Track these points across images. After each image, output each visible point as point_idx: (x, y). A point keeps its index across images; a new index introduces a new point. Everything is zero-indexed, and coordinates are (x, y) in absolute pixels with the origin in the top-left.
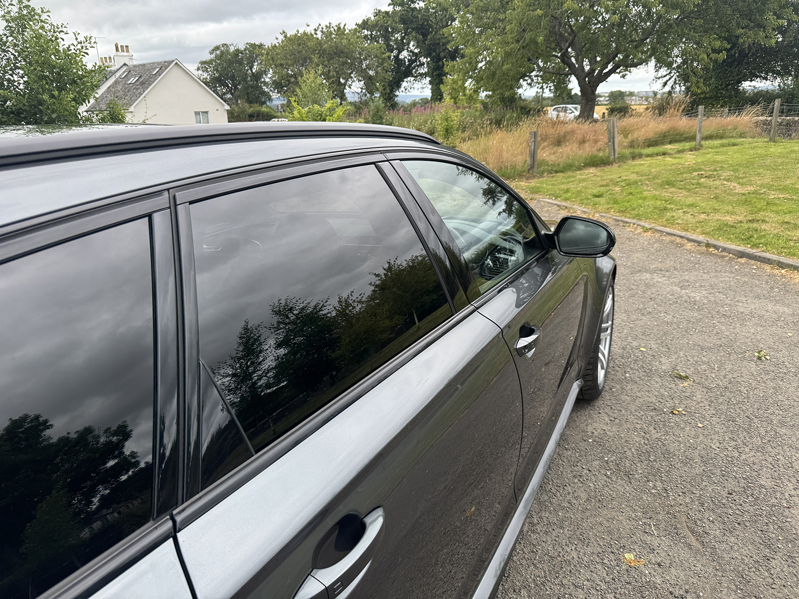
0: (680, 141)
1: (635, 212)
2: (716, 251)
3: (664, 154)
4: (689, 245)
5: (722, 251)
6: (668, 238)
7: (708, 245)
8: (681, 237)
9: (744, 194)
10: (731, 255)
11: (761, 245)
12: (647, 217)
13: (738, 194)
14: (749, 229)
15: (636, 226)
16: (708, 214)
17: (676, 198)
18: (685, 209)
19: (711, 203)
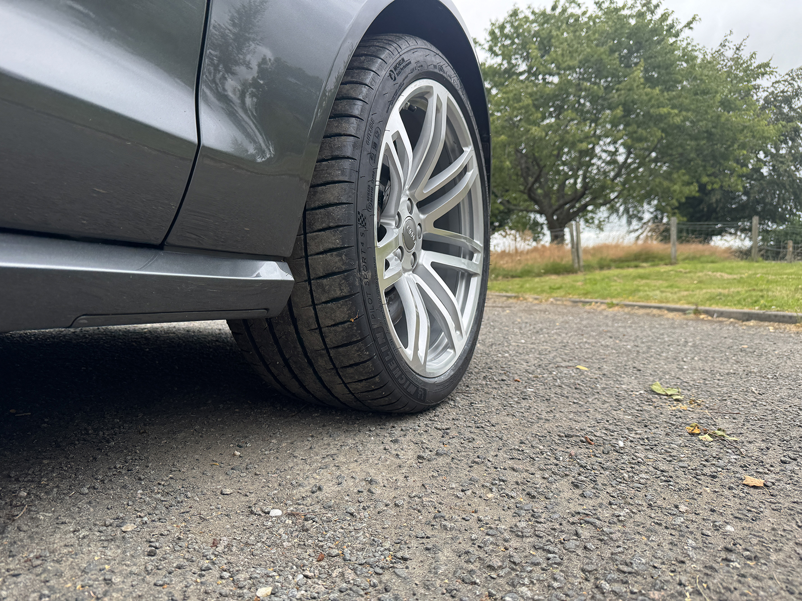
1: (599, 294)
2: (710, 318)
4: (671, 315)
5: (717, 317)
6: (642, 311)
7: (697, 312)
8: (659, 308)
9: (735, 279)
10: (732, 320)
11: (773, 307)
12: (613, 297)
13: (728, 279)
14: (751, 296)
15: (599, 304)
16: (693, 291)
18: (662, 290)
19: (695, 285)
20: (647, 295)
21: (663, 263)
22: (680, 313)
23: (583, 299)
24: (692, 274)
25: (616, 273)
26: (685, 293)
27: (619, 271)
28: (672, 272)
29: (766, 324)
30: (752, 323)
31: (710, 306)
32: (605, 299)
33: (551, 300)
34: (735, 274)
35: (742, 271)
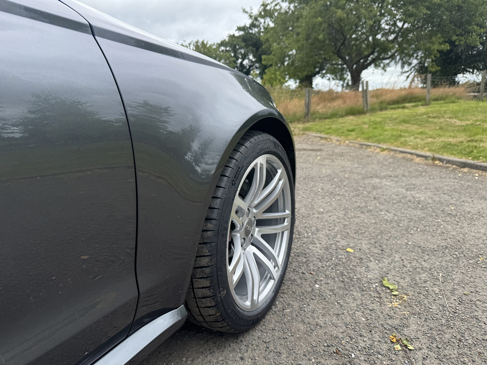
2: (441, 163)
4: (418, 160)
6: (401, 155)
7: (434, 159)
8: (411, 154)
9: (463, 126)
10: (454, 166)
11: (481, 158)
12: (385, 142)
13: (458, 126)
14: (469, 146)
15: (375, 148)
16: (434, 138)
17: (409, 129)
18: (416, 136)
19: (436, 132)
20: (406, 141)
21: (420, 103)
22: (423, 159)
23: (366, 143)
24: (436, 120)
25: (389, 116)
26: (430, 140)
27: (392, 111)
28: (425, 116)
29: (475, 171)
30: (466, 170)
31: (442, 154)
32: (380, 143)
33: (347, 142)
34: (464, 121)
35: (469, 117)
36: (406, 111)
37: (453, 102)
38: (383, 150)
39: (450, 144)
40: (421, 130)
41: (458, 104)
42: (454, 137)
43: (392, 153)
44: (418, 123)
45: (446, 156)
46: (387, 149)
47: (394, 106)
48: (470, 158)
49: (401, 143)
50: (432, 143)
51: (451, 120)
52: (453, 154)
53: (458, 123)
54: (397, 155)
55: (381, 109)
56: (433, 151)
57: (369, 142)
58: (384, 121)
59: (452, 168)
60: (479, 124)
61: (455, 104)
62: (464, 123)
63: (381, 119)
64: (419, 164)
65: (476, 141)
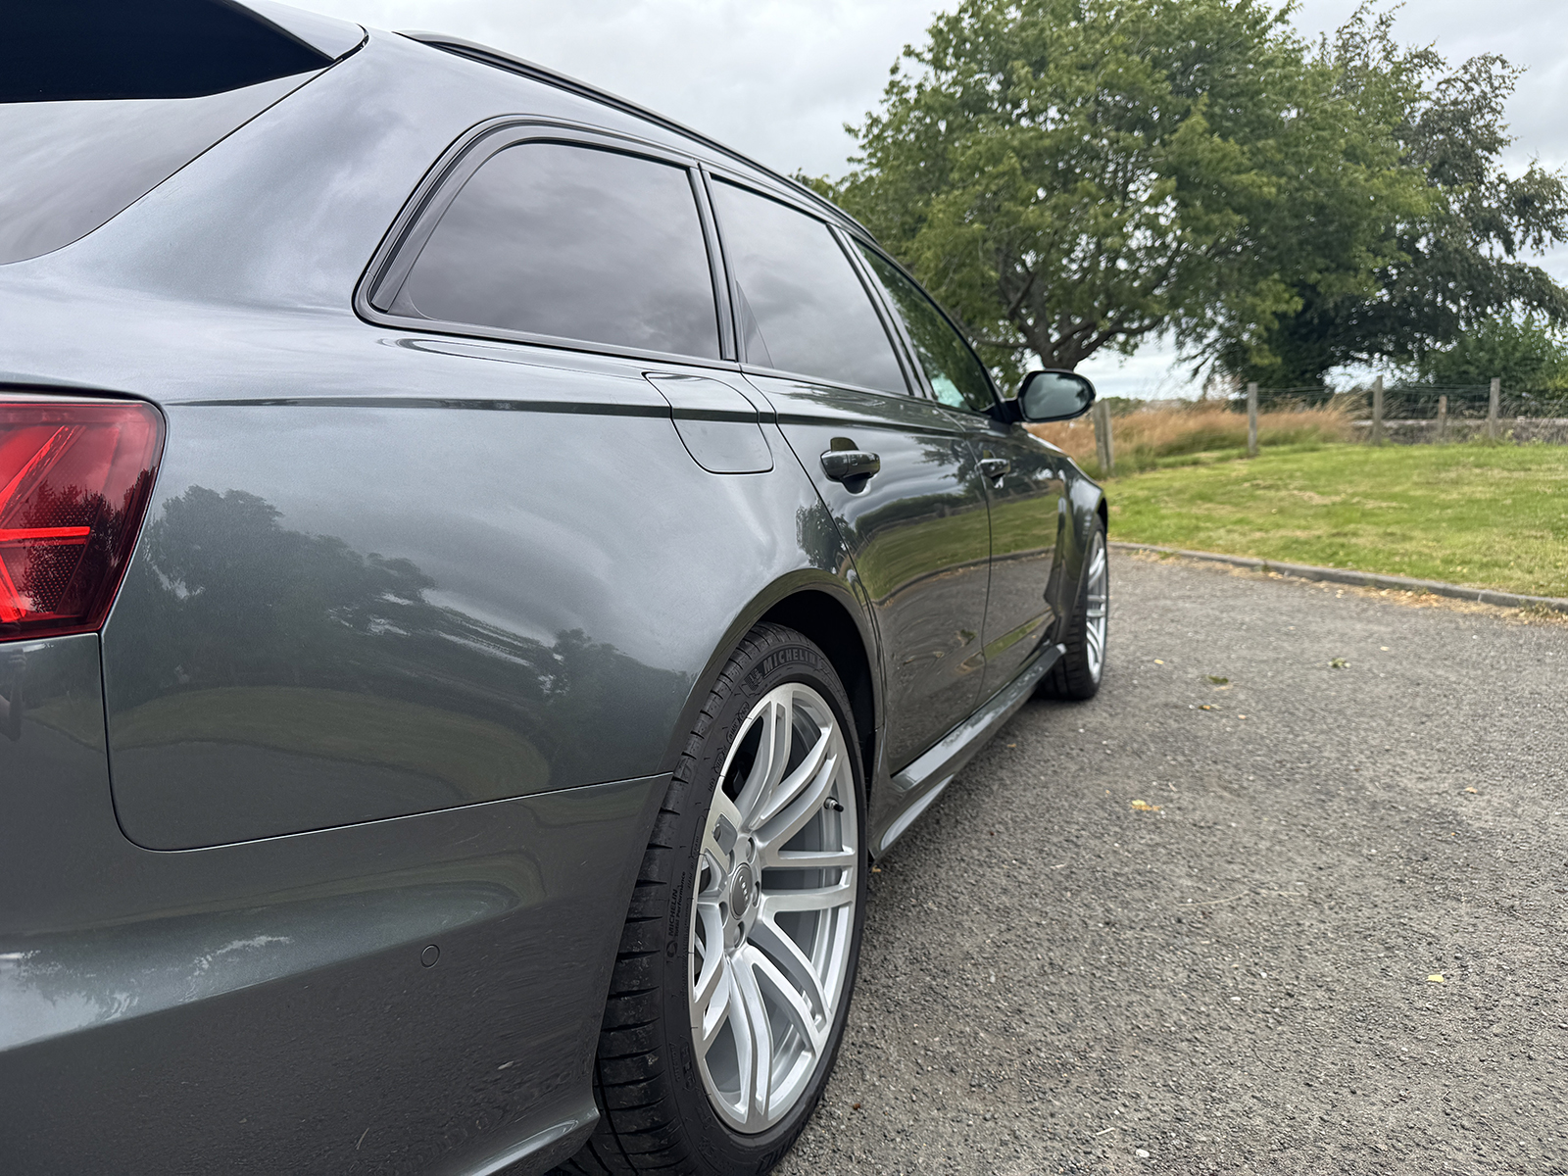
0: (1222, 448)
1: (1148, 534)
2: (1280, 577)
3: (1195, 463)
4: (1237, 572)
6: (1202, 565)
7: (1267, 568)
8: (1223, 561)
9: (1325, 506)
10: (1303, 580)
11: (1349, 563)
12: (1166, 541)
13: (1317, 506)
15: (1148, 552)
16: (1267, 531)
17: (1214, 514)
18: (1229, 527)
19: (1272, 519)
20: (1210, 537)
21: (1235, 452)
22: (1247, 569)
23: (1126, 544)
24: (1272, 493)
25: (1163, 483)
26: (1258, 535)
27: (1169, 473)
28: (1247, 485)
29: (1337, 585)
30: (1322, 585)
31: (1282, 560)
32: (1155, 543)
34: (1329, 494)
35: (1341, 487)
36: (1202, 471)
37: (1313, 450)
38: (1166, 556)
39: (1296, 541)
40: (1239, 516)
41: (1323, 453)
42: (1305, 528)
43: (1184, 562)
44: (1233, 500)
45: (1288, 563)
46: (1172, 554)
47: (1171, 460)
48: (1331, 564)
49: (1201, 542)
50: (1263, 541)
51: (1301, 494)
52: (1301, 559)
53: (1317, 499)
54: (1195, 565)
55: (1142, 469)
56: (1264, 554)
57: (1130, 541)
58: (1155, 497)
59: (1298, 584)
60: (1358, 502)
61: (1315, 454)
62: (1327, 501)
63: (1146, 493)
64: (1238, 578)
65: (1345, 535)
